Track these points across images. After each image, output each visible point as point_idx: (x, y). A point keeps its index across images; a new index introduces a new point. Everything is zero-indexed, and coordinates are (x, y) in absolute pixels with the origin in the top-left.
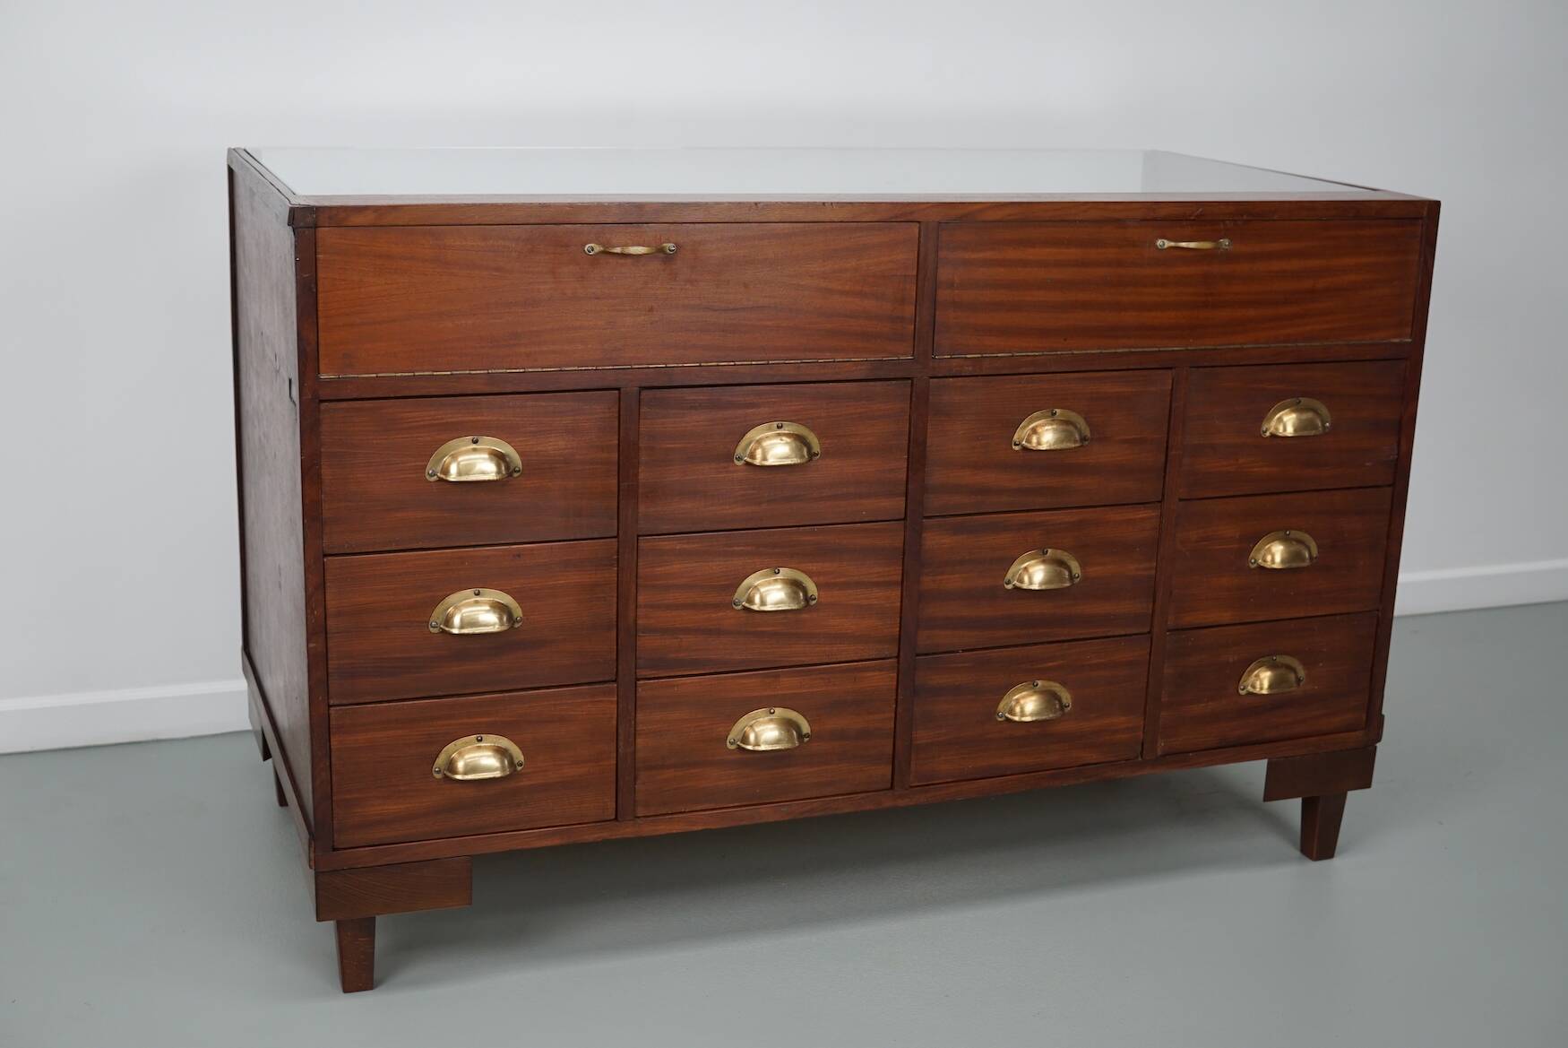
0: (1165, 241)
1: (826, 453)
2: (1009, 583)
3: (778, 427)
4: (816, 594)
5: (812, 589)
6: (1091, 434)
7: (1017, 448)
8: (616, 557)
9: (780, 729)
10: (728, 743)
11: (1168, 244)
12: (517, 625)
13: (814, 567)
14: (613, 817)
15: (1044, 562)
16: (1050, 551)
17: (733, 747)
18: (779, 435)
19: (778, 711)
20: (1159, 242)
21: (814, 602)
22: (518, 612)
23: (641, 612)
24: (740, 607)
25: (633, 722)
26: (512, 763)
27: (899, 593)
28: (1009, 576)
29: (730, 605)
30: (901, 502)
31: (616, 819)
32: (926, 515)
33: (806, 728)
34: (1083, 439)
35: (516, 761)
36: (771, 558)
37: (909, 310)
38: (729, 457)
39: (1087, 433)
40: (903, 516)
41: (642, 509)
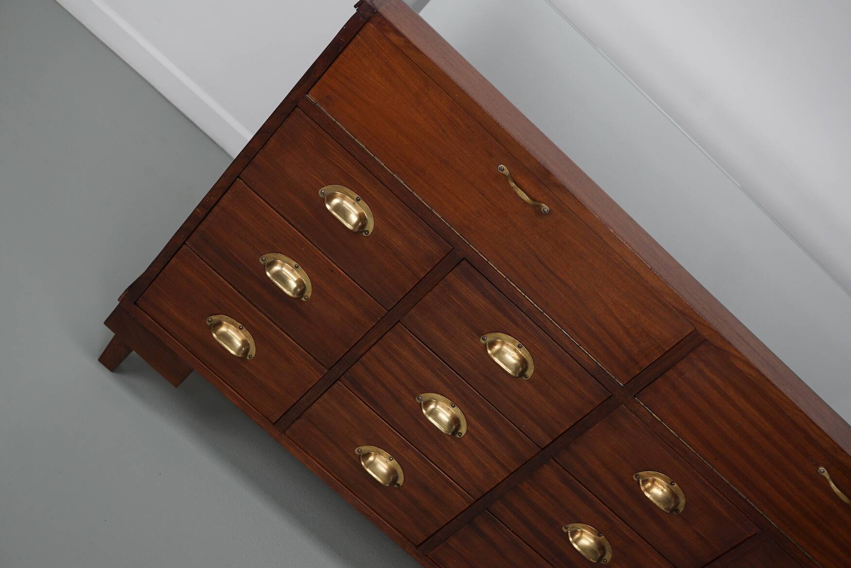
0: (826, 471)
1: (531, 381)
2: (566, 528)
3: (518, 346)
4: (463, 434)
5: (463, 430)
6: (682, 512)
7: (635, 479)
8: (379, 319)
9: (387, 470)
10: (356, 449)
11: (826, 474)
12: (303, 299)
13: (474, 422)
14: (274, 422)
15: (595, 539)
16: (603, 537)
17: (357, 453)
18: (515, 350)
19: (394, 461)
20: (822, 469)
21: (458, 437)
22: (309, 293)
23: (368, 354)
24: (419, 402)
25: (319, 395)
26: (246, 352)
27: (506, 476)
28: (570, 526)
29: (415, 396)
30: (549, 441)
31: (274, 424)
32: (555, 458)
33: (401, 481)
34: (675, 509)
35: (249, 354)
36: (456, 398)
37: (645, 363)
38: (481, 334)
39: (681, 508)
40: (543, 447)
41: (412, 312)
